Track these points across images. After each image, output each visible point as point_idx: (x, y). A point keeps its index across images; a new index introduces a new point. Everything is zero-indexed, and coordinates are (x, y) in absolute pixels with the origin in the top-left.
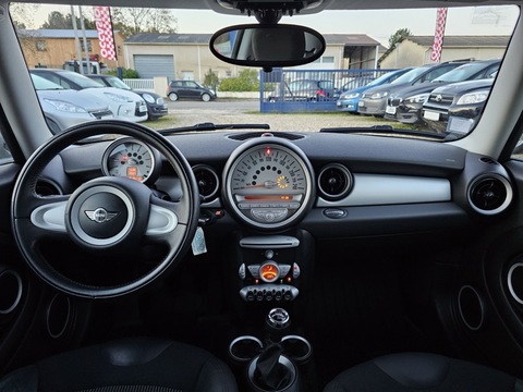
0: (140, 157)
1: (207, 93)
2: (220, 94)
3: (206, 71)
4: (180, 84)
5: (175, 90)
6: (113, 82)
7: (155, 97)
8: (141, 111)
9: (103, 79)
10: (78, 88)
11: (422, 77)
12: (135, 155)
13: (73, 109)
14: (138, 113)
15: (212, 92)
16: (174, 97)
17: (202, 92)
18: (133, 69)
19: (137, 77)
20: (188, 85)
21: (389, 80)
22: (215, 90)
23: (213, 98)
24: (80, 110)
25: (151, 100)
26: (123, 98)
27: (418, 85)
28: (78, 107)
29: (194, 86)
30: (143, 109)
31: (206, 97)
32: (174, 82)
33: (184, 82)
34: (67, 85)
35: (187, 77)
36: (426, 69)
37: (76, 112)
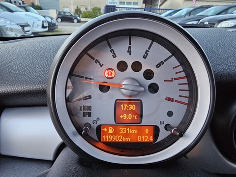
0: (149, 75)
1: (76, 18)
2: (82, 20)
3: (75, 7)
4: (63, 13)
5: (60, 16)
6: (30, 9)
7: (52, 19)
8: (45, 25)
9: (24, 7)
10: (12, 11)
11: (189, 13)
12: (137, 66)
13: (8, 22)
14: (43, 27)
15: (79, 18)
16: (59, 20)
17: (74, 18)
18: (39, 5)
19: (41, 9)
20: (67, 14)
21: (170, 14)
22: (80, 17)
23: (79, 21)
24: (13, 23)
25: (50, 20)
26: (35, 18)
27: (187, 17)
28: (11, 21)
29: (69, 14)
30: (46, 24)
31: (75, 21)
32: (60, 12)
33: (64, 12)
34: (5, 9)
35: (66, 10)
36: (191, 9)
37: (10, 24)
